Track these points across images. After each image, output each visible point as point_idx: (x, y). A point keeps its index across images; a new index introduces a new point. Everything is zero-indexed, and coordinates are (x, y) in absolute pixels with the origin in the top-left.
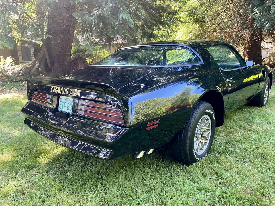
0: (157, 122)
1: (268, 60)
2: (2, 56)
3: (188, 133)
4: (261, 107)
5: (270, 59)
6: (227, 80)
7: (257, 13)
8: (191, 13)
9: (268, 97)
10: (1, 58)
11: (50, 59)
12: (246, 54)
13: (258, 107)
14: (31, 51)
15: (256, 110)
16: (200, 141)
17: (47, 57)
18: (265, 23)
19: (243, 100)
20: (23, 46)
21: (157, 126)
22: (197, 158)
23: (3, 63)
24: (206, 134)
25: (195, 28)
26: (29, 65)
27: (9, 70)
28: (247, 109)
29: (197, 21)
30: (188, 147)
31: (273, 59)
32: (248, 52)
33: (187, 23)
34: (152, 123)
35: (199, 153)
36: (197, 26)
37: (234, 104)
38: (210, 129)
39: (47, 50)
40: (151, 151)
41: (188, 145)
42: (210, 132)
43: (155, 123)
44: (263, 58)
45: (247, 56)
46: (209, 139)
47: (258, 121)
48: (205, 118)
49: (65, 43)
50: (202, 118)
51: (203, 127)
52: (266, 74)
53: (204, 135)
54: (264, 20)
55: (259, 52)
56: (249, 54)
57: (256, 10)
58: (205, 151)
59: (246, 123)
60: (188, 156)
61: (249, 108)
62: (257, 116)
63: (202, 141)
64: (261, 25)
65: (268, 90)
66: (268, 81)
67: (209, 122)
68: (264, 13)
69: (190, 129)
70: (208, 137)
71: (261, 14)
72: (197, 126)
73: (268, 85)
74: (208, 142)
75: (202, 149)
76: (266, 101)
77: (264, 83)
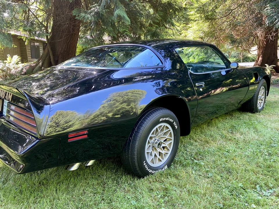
0: (86, 132)
2: (9, 55)
3: (135, 143)
4: (254, 113)
6: (197, 84)
7: (269, 9)
8: (202, 9)
9: (265, 102)
10: (8, 56)
11: (54, 58)
12: (260, 53)
13: (251, 113)
14: (40, 50)
15: (247, 116)
16: (158, 151)
17: (51, 55)
18: (277, 20)
19: (233, 105)
20: (32, 44)
21: (86, 136)
22: (150, 171)
23: (10, 62)
24: (167, 144)
25: (205, 26)
26: (34, 63)
27: (15, 68)
28: (237, 114)
29: (207, 18)
30: (136, 159)
32: (262, 52)
33: (196, 20)
34: (78, 133)
35: (155, 165)
36: (208, 24)
37: (220, 107)
38: (173, 138)
39: (52, 48)
40: (91, 163)
41: (136, 157)
42: (172, 141)
43: (81, 133)
45: (261, 56)
46: (171, 150)
47: (243, 129)
48: (162, 127)
49: (69, 42)
50: (157, 126)
51: (162, 137)
52: (259, 77)
53: (164, 144)
54: (275, 17)
55: (274, 52)
56: (263, 53)
57: (268, 5)
58: (164, 163)
59: (231, 131)
60: (137, 168)
61: (241, 114)
62: (245, 123)
63: (161, 151)
64: (272, 22)
65: (264, 94)
66: (263, 85)
67: (170, 130)
68: (276, 9)
69: (138, 139)
70: (170, 148)
71: (272, 10)
72: (150, 135)
73: (264, 89)
74: (170, 152)
75: (161, 161)
76: (261, 106)
77: (256, 87)
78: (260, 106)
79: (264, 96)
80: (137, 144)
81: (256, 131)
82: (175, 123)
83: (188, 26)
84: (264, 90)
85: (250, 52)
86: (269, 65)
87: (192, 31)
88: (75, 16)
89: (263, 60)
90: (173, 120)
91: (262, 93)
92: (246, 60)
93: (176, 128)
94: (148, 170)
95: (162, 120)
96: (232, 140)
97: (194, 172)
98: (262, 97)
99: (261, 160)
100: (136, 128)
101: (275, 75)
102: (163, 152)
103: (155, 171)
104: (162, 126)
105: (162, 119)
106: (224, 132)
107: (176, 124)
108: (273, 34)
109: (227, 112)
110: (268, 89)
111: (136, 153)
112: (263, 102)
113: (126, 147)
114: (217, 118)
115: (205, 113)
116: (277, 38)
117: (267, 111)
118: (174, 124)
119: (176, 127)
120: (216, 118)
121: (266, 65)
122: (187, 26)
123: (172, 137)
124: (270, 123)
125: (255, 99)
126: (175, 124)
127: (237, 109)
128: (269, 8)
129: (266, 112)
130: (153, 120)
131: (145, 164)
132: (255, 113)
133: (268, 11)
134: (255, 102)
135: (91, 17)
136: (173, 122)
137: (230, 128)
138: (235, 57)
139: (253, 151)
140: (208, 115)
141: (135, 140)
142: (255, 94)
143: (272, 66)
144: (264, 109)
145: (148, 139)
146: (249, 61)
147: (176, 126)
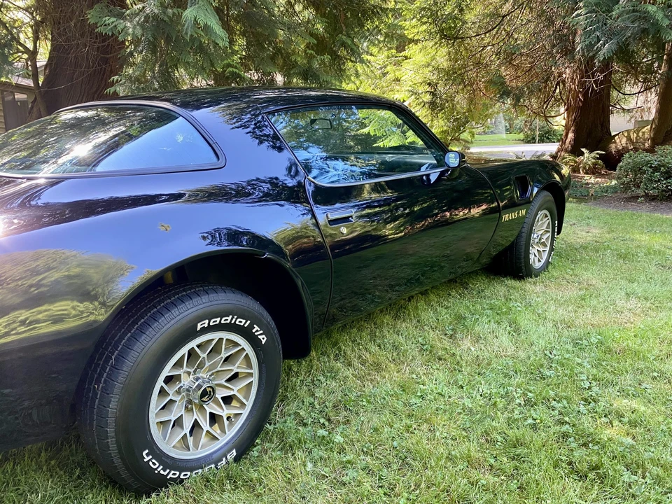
1: (624, 140)
5: (629, 138)
6: (329, 214)
7: (584, 13)
8: (431, 14)
9: (552, 249)
12: (570, 122)
13: (515, 278)
15: (501, 289)
16: (208, 410)
18: (601, 42)
19: (468, 258)
20: (8, 97)
22: (172, 474)
24: (236, 389)
25: (442, 56)
28: (480, 283)
30: (113, 446)
31: (636, 138)
32: (575, 119)
33: (418, 41)
35: (193, 455)
38: (255, 370)
41: (111, 441)
42: (255, 380)
44: (613, 134)
45: (572, 128)
46: (249, 404)
47: (484, 326)
48: (214, 342)
49: (96, 91)
50: (193, 344)
51: (219, 369)
52: (530, 188)
53: (228, 391)
54: (598, 33)
55: (602, 119)
56: (577, 123)
57: (581, 4)
58: (227, 444)
59: (453, 330)
60: (122, 473)
61: (490, 282)
62: (491, 309)
63: (217, 411)
64: (591, 46)
65: (550, 230)
66: (545, 206)
67: (243, 349)
68: (601, 15)
69: (118, 387)
70: (247, 398)
71: (591, 17)
72: (166, 372)
73: (549, 217)
74: (245, 412)
75: (189, 450)
76: (543, 261)
77: (524, 212)
78: (539, 261)
79: (549, 234)
80: (113, 404)
81: (516, 329)
82: (256, 328)
83: (403, 53)
84: (550, 220)
85: (549, 119)
86: (591, 151)
87: (412, 66)
88: (96, 23)
89: (576, 139)
90: (249, 322)
91: (545, 228)
92: (548, 138)
93: (263, 342)
94: (162, 472)
95: (206, 325)
96: (445, 360)
97: (310, 466)
98: (545, 237)
99: (500, 421)
100: (113, 355)
101: (604, 174)
102: (224, 412)
103: (192, 472)
104: (213, 340)
105: (207, 321)
106: (432, 335)
107: (262, 332)
108: (599, 76)
109: (452, 276)
110: (558, 216)
111: (111, 431)
112: (548, 249)
113: (87, 413)
114: (424, 293)
115: (387, 282)
116: (609, 87)
117: (555, 274)
118: (254, 331)
119: (263, 338)
120: (422, 294)
121: (583, 150)
122: (401, 54)
123: (251, 368)
124: (553, 308)
125: (523, 243)
126: (257, 331)
127: (483, 269)
128: (583, 11)
129: (553, 276)
130: (172, 328)
131: (147, 459)
132: (524, 279)
133: (581, 18)
134: (523, 250)
135: (134, 28)
136: (251, 327)
137: (450, 324)
138: (521, 130)
139: (489, 392)
140: (397, 288)
141: (106, 391)
142: (523, 230)
143: (597, 153)
144: (550, 267)
145: (160, 382)
146: (556, 141)
147: (264, 336)
